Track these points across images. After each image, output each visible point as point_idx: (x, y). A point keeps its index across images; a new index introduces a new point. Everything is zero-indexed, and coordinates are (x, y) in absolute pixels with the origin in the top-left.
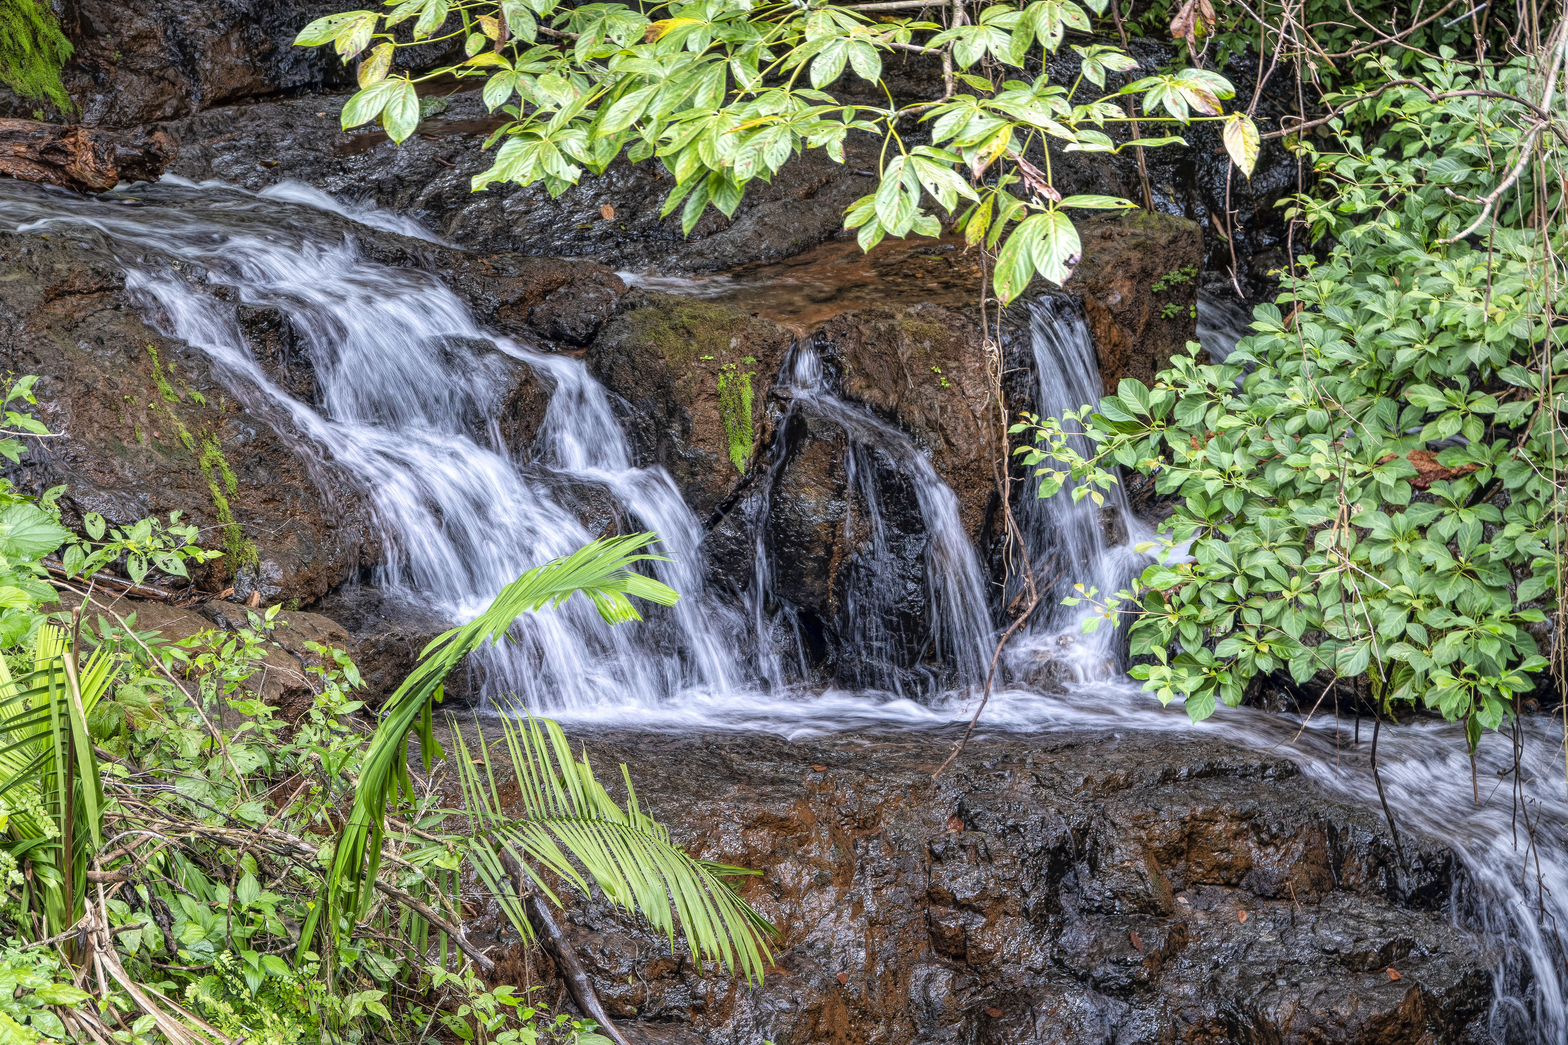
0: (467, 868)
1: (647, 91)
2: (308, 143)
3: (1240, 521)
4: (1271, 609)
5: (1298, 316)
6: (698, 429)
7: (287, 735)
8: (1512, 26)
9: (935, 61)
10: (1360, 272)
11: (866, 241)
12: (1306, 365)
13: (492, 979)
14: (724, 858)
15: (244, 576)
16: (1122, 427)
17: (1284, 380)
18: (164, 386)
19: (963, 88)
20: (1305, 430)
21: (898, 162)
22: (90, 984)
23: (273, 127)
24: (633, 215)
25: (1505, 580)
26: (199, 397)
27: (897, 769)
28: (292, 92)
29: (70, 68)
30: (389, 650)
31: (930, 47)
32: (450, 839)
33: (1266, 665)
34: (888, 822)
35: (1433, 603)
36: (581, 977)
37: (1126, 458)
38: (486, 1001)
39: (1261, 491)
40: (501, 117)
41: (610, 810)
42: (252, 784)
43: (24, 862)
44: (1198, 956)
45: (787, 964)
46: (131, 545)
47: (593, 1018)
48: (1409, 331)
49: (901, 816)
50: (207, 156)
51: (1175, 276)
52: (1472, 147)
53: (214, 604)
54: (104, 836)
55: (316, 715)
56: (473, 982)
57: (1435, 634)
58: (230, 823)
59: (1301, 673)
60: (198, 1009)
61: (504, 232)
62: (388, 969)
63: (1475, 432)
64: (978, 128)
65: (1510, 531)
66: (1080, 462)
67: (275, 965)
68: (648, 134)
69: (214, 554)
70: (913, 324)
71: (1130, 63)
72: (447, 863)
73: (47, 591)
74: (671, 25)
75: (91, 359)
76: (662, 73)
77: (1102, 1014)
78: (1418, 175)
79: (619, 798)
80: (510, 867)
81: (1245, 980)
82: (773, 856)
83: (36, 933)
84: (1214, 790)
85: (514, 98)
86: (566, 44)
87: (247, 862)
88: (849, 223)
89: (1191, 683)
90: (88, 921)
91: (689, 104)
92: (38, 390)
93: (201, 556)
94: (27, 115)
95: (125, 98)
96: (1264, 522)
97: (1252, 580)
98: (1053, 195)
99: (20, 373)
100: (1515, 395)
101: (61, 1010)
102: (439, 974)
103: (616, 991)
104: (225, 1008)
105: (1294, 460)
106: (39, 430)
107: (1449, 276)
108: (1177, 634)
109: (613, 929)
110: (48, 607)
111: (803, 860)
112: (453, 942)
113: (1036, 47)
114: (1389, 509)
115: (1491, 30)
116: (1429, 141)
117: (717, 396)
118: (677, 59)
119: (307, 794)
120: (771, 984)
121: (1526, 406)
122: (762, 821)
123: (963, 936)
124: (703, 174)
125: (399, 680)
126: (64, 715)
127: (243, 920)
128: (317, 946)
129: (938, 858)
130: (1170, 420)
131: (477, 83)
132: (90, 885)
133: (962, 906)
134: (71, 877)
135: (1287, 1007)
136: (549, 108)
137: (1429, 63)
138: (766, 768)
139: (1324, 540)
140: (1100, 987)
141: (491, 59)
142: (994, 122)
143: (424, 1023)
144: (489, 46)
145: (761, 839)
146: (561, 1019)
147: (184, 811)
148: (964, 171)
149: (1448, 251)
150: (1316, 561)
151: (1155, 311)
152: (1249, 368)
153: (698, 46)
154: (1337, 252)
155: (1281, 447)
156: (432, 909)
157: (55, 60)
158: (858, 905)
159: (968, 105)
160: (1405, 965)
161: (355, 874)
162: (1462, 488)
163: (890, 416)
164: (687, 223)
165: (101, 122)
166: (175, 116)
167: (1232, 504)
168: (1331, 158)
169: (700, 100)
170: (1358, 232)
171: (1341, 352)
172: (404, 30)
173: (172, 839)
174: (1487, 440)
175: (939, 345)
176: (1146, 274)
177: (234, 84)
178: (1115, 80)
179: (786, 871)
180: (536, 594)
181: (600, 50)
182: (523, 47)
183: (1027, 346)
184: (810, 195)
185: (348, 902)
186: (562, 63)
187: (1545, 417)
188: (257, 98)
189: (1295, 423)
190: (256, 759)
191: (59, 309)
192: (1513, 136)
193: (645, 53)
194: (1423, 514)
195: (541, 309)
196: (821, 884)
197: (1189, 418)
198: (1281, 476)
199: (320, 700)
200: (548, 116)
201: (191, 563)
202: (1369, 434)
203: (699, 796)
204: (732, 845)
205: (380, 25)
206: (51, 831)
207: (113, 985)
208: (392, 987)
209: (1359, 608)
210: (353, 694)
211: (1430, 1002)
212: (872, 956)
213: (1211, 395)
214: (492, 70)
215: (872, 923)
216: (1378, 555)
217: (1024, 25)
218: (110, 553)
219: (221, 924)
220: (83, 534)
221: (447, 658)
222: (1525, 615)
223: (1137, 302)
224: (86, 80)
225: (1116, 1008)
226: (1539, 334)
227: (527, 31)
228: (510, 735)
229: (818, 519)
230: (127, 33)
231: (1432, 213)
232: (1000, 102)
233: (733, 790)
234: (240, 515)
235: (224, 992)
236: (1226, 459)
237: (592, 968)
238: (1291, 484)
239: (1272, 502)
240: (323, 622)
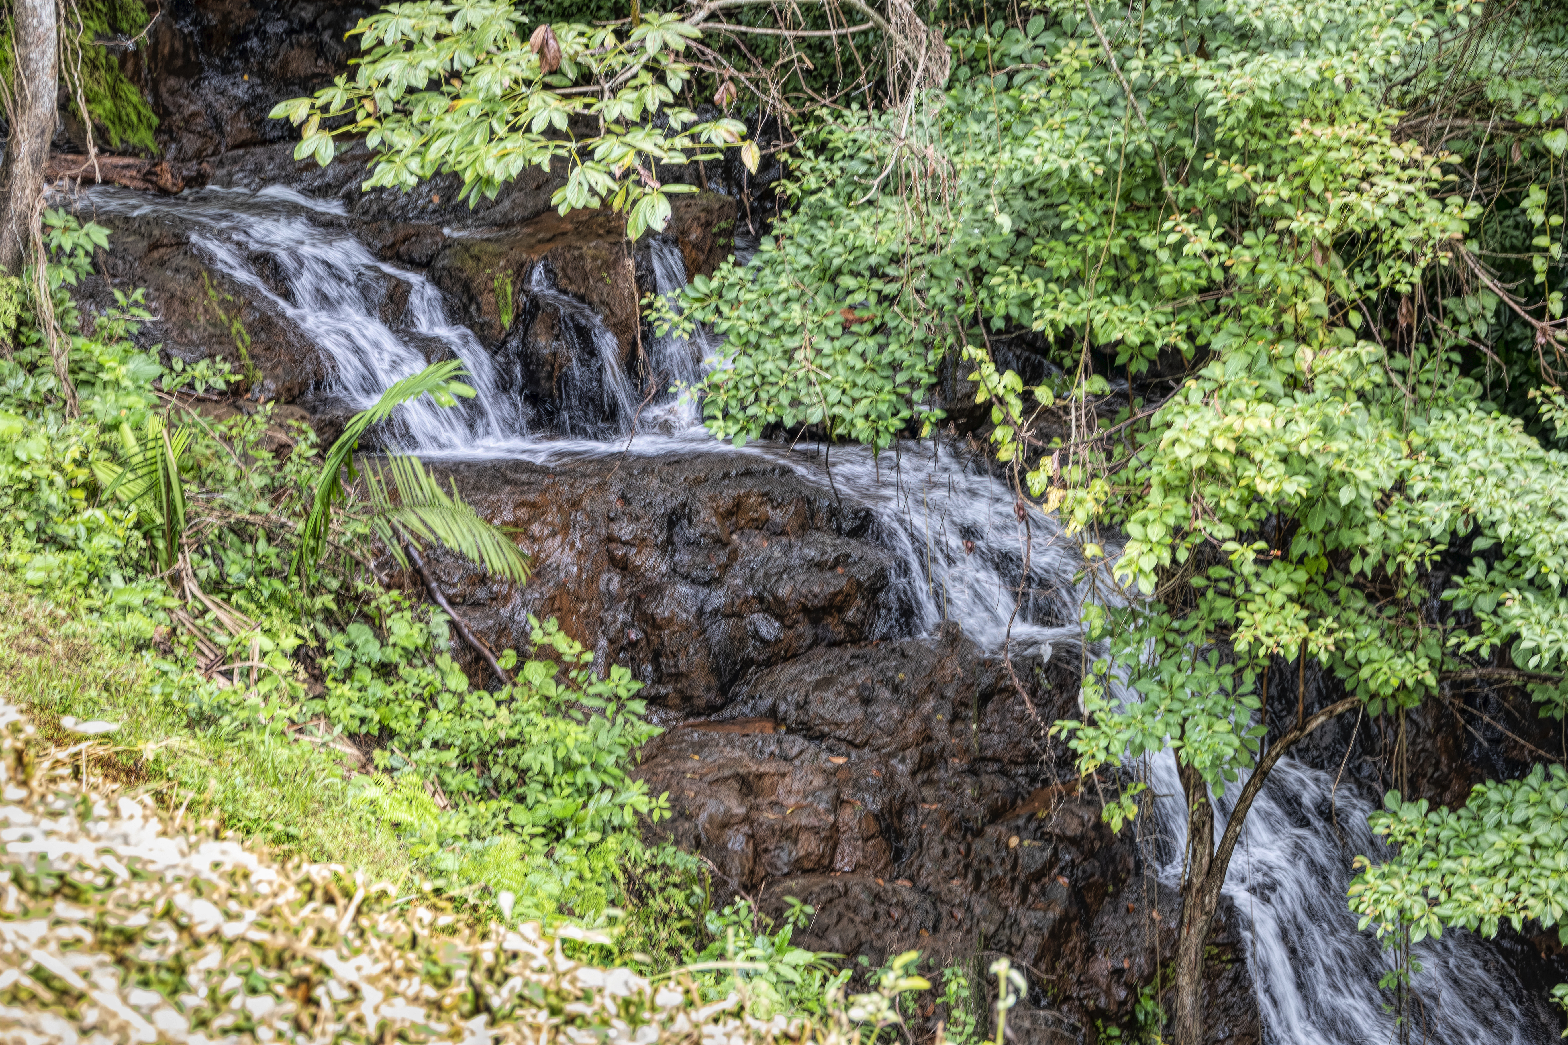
0: (373, 532)
1: (449, 137)
2: (282, 167)
3: (757, 347)
4: (773, 390)
5: (783, 242)
6: (485, 308)
7: (280, 468)
8: (886, 94)
9: (596, 118)
10: (814, 219)
11: (562, 211)
12: (788, 267)
13: (388, 587)
14: (505, 523)
15: (256, 388)
16: (697, 300)
17: (778, 275)
18: (211, 292)
19: (609, 131)
20: (788, 300)
21: (577, 170)
22: (183, 596)
23: (264, 158)
24: (449, 200)
25: (890, 373)
26: (229, 297)
27: (590, 476)
28: (272, 141)
29: (158, 132)
30: (331, 423)
31: (592, 111)
32: (365, 518)
33: (772, 419)
34: (586, 503)
35: (855, 385)
36: (434, 585)
37: (699, 315)
38: (385, 599)
39: (768, 332)
40: (376, 152)
41: (445, 501)
42: (263, 494)
43: (146, 536)
44: (743, 566)
45: (538, 575)
46: (197, 374)
47: (439, 605)
48: (839, 249)
49: (593, 499)
50: (230, 174)
51: (723, 224)
52: (868, 155)
53: (240, 402)
54: (187, 521)
55: (294, 457)
56: (379, 589)
57: (855, 401)
58: (252, 513)
59: (789, 422)
60: (238, 607)
61: (383, 210)
62: (335, 584)
63: (873, 299)
64: (618, 151)
65: (892, 348)
66: (676, 318)
67: (277, 584)
68: (451, 159)
69: (239, 377)
70: (592, 252)
71: (694, 117)
72: (362, 529)
73: (153, 397)
74: (461, 103)
75: (173, 279)
76: (457, 128)
77: (696, 596)
78: (842, 170)
79: (450, 494)
80: (395, 531)
81: (767, 576)
82: (529, 521)
83: (153, 572)
84: (749, 482)
85: (383, 142)
86: (408, 113)
87: (261, 533)
88: (554, 202)
89: (733, 429)
90: (180, 564)
91: (471, 143)
92: (146, 296)
93: (233, 379)
94: (136, 155)
95: (187, 146)
96: (769, 347)
97: (763, 377)
98: (656, 185)
99: (135, 287)
100: (893, 280)
101: (169, 610)
102: (360, 585)
103: (452, 591)
104: (252, 606)
105: (784, 315)
106: (147, 317)
107: (858, 221)
108: (727, 404)
109: (449, 560)
110: (155, 406)
111: (544, 523)
112: (367, 570)
113: (645, 110)
114: (832, 339)
115: (875, 96)
116: (847, 152)
117: (493, 290)
118: (465, 121)
119: (291, 496)
120: (530, 585)
121: (898, 285)
122: (522, 504)
123: (625, 559)
124: (479, 178)
125: (336, 438)
126: (164, 461)
127: (260, 561)
128: (298, 573)
129: (612, 520)
130: (720, 296)
131: (363, 135)
132: (180, 547)
133: (626, 543)
134: (170, 543)
135: (788, 588)
136: (399, 147)
137: (846, 112)
138: (524, 477)
139: (799, 355)
140: (695, 582)
141: (370, 122)
142: (625, 149)
143: (354, 611)
144: (369, 115)
145: (522, 513)
146: (424, 606)
147: (228, 508)
148: (611, 174)
149: (858, 208)
150: (795, 366)
151: (713, 242)
152: (759, 269)
153: (474, 113)
154: (802, 209)
155: (777, 308)
156: (357, 553)
157: (150, 127)
158: (573, 545)
159: (612, 139)
160: (846, 565)
161: (316, 536)
162: (867, 327)
163: (582, 299)
164: (472, 204)
165: (175, 159)
166: (214, 154)
167: (753, 338)
168: (798, 162)
169: (477, 141)
170: (813, 199)
171: (805, 260)
172: (325, 108)
173: (222, 522)
174: (880, 302)
175: (605, 262)
176: (708, 224)
177: (243, 137)
178: (686, 127)
179: (535, 528)
180: (405, 392)
181: (425, 117)
182: (386, 116)
183: (650, 261)
184: (538, 187)
185: (313, 551)
186: (406, 123)
187: (908, 290)
188: (255, 145)
189: (783, 297)
190: (265, 480)
191: (156, 255)
192: (889, 149)
193: (448, 118)
194: (848, 341)
195: (403, 249)
196: (554, 534)
197: (730, 295)
198: (777, 323)
199: (296, 450)
200: (399, 152)
201: (228, 382)
202: (820, 301)
203: (490, 492)
204: (508, 516)
205: (313, 106)
206: (159, 520)
207: (194, 597)
208: (337, 593)
209: (818, 389)
210: (313, 446)
211: (859, 584)
212: (580, 570)
213: (741, 284)
214: (371, 128)
215: (580, 553)
216: (826, 362)
217: (640, 99)
218: (186, 378)
219: (249, 564)
220: (172, 369)
221: (360, 426)
222: (900, 390)
223: (704, 238)
224: (166, 137)
225: (703, 592)
226: (902, 250)
227: (388, 108)
228: (393, 465)
229: (546, 351)
230: (187, 113)
231: (849, 189)
232: (628, 139)
233: (508, 488)
234: (253, 357)
235: (250, 597)
236: (749, 315)
237: (438, 579)
238: (782, 327)
239: (771, 337)
240: (298, 411)
